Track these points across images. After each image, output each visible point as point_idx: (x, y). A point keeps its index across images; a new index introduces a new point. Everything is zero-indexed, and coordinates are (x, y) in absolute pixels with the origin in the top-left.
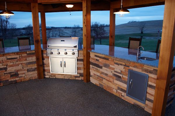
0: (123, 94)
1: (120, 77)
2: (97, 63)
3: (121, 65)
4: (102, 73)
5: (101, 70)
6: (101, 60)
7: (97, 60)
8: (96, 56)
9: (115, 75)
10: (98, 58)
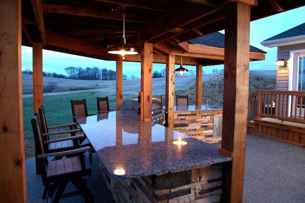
0: (210, 139)
1: (206, 126)
2: (182, 122)
3: (208, 115)
4: (189, 130)
5: (187, 128)
6: (187, 118)
7: (181, 119)
8: (181, 115)
9: (202, 127)
10: (184, 117)
